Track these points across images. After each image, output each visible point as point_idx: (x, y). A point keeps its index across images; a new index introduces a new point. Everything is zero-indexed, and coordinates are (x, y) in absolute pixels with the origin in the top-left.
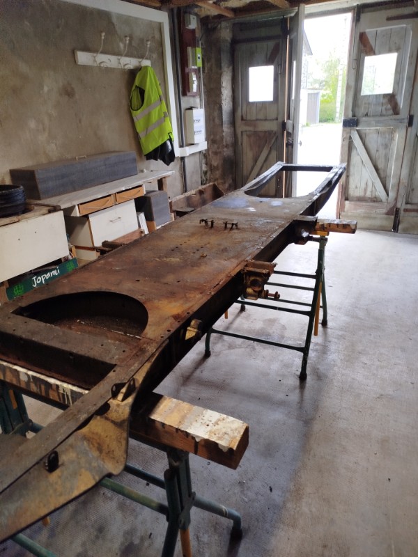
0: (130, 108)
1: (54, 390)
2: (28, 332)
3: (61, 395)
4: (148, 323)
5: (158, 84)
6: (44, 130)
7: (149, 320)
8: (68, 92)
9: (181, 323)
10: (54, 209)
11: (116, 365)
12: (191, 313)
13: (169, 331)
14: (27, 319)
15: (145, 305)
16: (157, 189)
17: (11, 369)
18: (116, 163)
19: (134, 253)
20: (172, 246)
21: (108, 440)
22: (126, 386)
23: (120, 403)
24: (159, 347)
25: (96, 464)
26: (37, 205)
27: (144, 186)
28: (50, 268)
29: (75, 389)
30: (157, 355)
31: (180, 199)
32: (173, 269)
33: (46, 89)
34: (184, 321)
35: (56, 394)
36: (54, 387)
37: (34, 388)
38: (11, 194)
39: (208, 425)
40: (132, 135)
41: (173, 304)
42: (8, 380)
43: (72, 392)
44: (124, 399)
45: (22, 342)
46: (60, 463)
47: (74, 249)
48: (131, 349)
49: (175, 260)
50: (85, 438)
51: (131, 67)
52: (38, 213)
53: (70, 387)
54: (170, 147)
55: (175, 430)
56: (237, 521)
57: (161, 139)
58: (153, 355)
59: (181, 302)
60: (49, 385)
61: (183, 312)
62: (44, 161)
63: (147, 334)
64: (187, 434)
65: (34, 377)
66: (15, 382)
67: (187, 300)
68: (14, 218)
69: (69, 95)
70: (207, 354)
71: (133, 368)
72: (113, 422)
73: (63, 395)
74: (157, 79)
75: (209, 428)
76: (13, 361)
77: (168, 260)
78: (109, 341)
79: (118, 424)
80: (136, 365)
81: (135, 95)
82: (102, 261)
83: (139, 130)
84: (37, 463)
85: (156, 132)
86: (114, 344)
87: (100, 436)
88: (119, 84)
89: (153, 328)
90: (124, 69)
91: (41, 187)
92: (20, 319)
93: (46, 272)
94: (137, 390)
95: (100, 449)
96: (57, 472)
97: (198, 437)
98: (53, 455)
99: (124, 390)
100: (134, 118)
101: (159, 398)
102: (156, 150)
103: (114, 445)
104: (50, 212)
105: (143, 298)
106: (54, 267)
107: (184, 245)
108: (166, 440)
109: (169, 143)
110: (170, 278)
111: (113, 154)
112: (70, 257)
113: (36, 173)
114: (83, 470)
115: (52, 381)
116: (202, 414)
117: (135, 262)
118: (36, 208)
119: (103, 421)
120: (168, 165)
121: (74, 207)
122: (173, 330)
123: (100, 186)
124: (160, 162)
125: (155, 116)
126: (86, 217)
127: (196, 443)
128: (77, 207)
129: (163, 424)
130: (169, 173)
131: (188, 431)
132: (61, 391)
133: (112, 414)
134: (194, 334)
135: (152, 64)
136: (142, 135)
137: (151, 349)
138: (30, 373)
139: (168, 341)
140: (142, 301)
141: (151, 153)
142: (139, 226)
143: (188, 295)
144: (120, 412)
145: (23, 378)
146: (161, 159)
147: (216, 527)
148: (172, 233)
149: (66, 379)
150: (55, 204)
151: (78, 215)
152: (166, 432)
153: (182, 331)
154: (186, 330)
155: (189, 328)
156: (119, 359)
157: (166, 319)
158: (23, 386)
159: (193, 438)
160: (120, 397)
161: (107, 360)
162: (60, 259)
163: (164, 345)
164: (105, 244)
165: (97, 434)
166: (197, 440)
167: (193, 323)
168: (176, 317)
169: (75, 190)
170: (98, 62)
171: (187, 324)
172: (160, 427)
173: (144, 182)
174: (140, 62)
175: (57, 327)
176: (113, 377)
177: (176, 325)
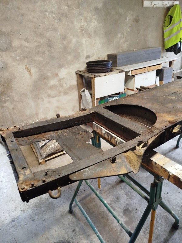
0: (164, 26)
1: (113, 139)
2: (108, 115)
3: (116, 142)
4: (157, 122)
5: (181, 13)
6: (123, 37)
7: (157, 120)
8: (136, 20)
9: (172, 125)
10: (122, 71)
11: (140, 134)
12: (178, 122)
13: (165, 126)
14: (108, 111)
15: (156, 114)
16: (168, 66)
17: (100, 127)
18: (151, 53)
19: (154, 92)
20: (173, 91)
21: (133, 161)
22: (144, 143)
23: (140, 148)
24: (160, 132)
25: (128, 167)
26: (115, 69)
27: (162, 64)
28: (115, 95)
29: (122, 140)
30: (159, 135)
31: (178, 72)
32: (172, 101)
33: (128, 19)
34: (174, 124)
35: (114, 140)
36: (114, 138)
37: (106, 136)
38: (107, 64)
39: (177, 170)
40: (161, 39)
41: (169, 116)
42: (98, 131)
43: (120, 141)
44: (142, 148)
45: (105, 118)
46: (116, 162)
47: (126, 89)
48: (147, 130)
49: (173, 98)
50: (125, 156)
51: (168, 5)
52: (115, 72)
53: (120, 139)
54: (180, 46)
55: (160, 167)
56: (177, 221)
57: (176, 41)
58: (157, 134)
59: (173, 116)
60: (112, 137)
61: (173, 120)
62: (121, 51)
63: (155, 125)
64: (166, 170)
65: (107, 132)
66: (100, 133)
67: (176, 116)
68: (106, 74)
69: (136, 22)
70: (177, 147)
71: (147, 137)
72: (136, 154)
73: (117, 141)
74: (181, 10)
75: (177, 171)
76: (101, 125)
77: (170, 97)
78: (139, 125)
79: (139, 156)
80: (149, 136)
81: (168, 19)
82: (140, 94)
83: (165, 37)
84: (108, 159)
85: (174, 38)
86: (141, 126)
87: (130, 158)
88: (161, 14)
89: (159, 124)
90: (165, 7)
91: (118, 62)
92: (106, 110)
93: (113, 97)
94: (148, 146)
95: (130, 162)
96: (114, 164)
97: (171, 173)
98: (114, 158)
99: (143, 144)
100: (164, 31)
101: (156, 153)
102: (172, 47)
103: (135, 163)
104: (120, 72)
105: (156, 111)
106: (117, 95)
107: (179, 92)
108: (155, 170)
109: (179, 44)
110: (170, 105)
111: (150, 49)
112: (124, 93)
113: (117, 56)
114: (123, 167)
115: (113, 135)
116: (175, 165)
117: (154, 96)
118: (115, 70)
119: (133, 153)
120: (176, 55)
121: (129, 71)
122: (167, 127)
123: (142, 63)
124: (173, 53)
125: (175, 30)
126: (134, 76)
127: (169, 176)
128: (131, 71)
129: (156, 163)
130: (176, 59)
131: (167, 169)
132: (116, 140)
133: (136, 151)
134: (177, 131)
135: (179, 3)
136: (166, 40)
137: (157, 132)
138: (106, 131)
139: (164, 130)
140: (155, 112)
141: (169, 48)
142: (156, 83)
143: (177, 114)
144: (140, 152)
145: (103, 132)
146: (173, 52)
147: (166, 219)
148: (174, 86)
149: (119, 136)
150: (122, 69)
151: (131, 75)
152: (156, 167)
153: (172, 128)
154: (173, 128)
155: (175, 128)
156: (142, 132)
157: (165, 121)
158: (103, 135)
159: (169, 173)
160: (141, 146)
161: (137, 132)
162: (120, 93)
163: (162, 132)
164: (141, 87)
165: (129, 157)
166: (170, 174)
167: (178, 126)
168: (170, 122)
169: (131, 64)
170: (153, 5)
171: (174, 126)
172: (154, 164)
173: (163, 62)
174: (173, 3)
175: (118, 116)
176: (138, 139)
177: (169, 125)
